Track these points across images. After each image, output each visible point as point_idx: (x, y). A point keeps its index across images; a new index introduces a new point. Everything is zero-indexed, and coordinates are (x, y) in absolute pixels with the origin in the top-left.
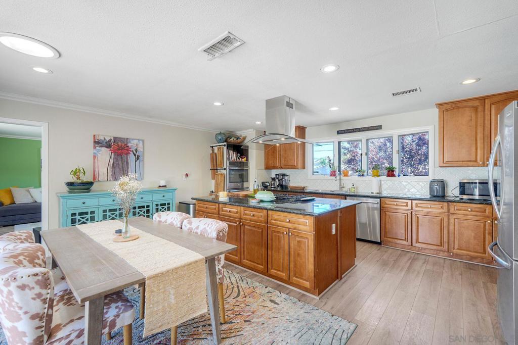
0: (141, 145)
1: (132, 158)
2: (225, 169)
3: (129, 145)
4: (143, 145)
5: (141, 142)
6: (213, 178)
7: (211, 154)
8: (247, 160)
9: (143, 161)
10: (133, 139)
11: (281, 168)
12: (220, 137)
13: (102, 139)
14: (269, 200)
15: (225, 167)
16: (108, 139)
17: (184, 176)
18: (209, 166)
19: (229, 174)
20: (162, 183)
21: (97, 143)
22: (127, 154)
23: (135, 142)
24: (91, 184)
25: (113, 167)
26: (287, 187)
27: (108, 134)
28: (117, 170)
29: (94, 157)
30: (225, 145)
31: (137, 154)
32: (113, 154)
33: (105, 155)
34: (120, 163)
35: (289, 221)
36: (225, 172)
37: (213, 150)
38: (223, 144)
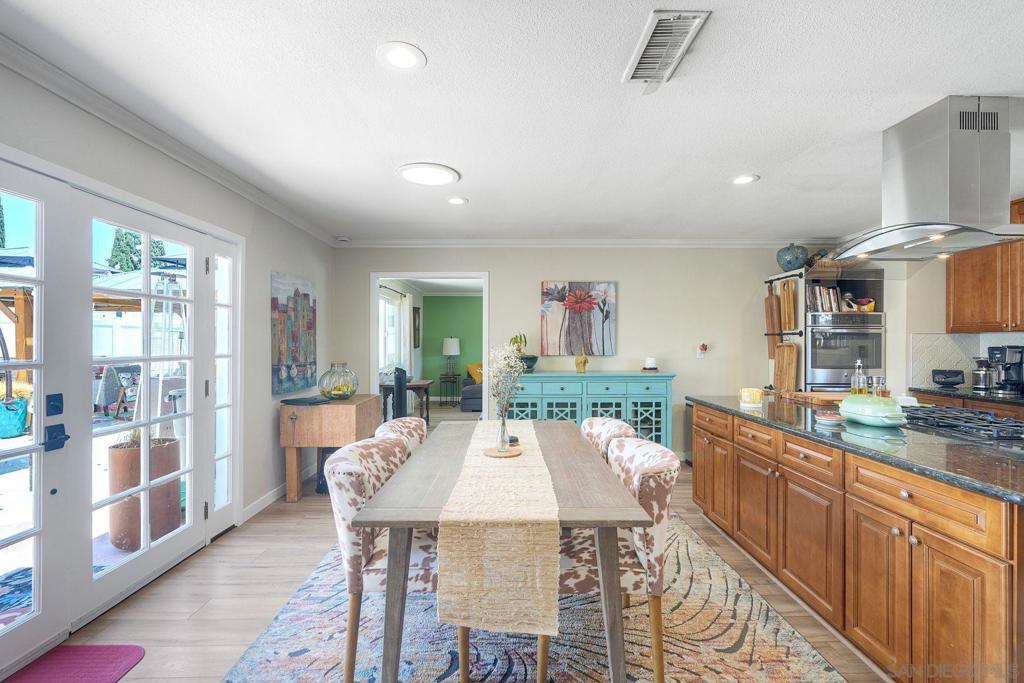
0: (612, 292)
1: (597, 316)
2: (801, 334)
3: (593, 293)
4: (616, 291)
5: (612, 286)
6: (772, 355)
7: (766, 299)
8: (879, 308)
9: (616, 320)
10: (599, 283)
12: (788, 258)
13: (553, 287)
14: (881, 424)
15: (801, 327)
16: (560, 287)
17: (699, 351)
18: (762, 326)
19: (814, 345)
20: (650, 363)
21: (547, 294)
22: (590, 309)
23: (603, 287)
24: (535, 359)
25: (569, 333)
27: (559, 279)
28: (574, 337)
29: (542, 317)
30: (801, 275)
31: (606, 308)
32: (568, 311)
33: (557, 313)
34: (578, 325)
35: (910, 496)
36: (800, 340)
37: (771, 290)
38: (797, 272)
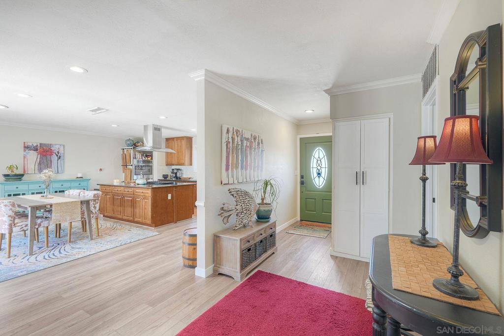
0: (62, 148)
1: (54, 158)
2: (132, 165)
3: (52, 148)
4: (64, 148)
5: (62, 146)
6: (124, 172)
7: (122, 154)
8: (152, 159)
9: (64, 159)
10: (56, 145)
11: (176, 165)
12: (128, 143)
13: (31, 145)
16: (35, 145)
17: (99, 171)
18: (121, 163)
19: (135, 169)
20: (79, 175)
21: (27, 148)
22: (51, 155)
23: (57, 146)
24: (22, 175)
25: (40, 164)
26: (180, 178)
27: (35, 141)
28: (42, 166)
29: (24, 157)
30: (132, 149)
31: (59, 155)
32: (39, 155)
33: (33, 156)
34: (45, 161)
36: (131, 167)
37: (123, 152)
38: (131, 147)
